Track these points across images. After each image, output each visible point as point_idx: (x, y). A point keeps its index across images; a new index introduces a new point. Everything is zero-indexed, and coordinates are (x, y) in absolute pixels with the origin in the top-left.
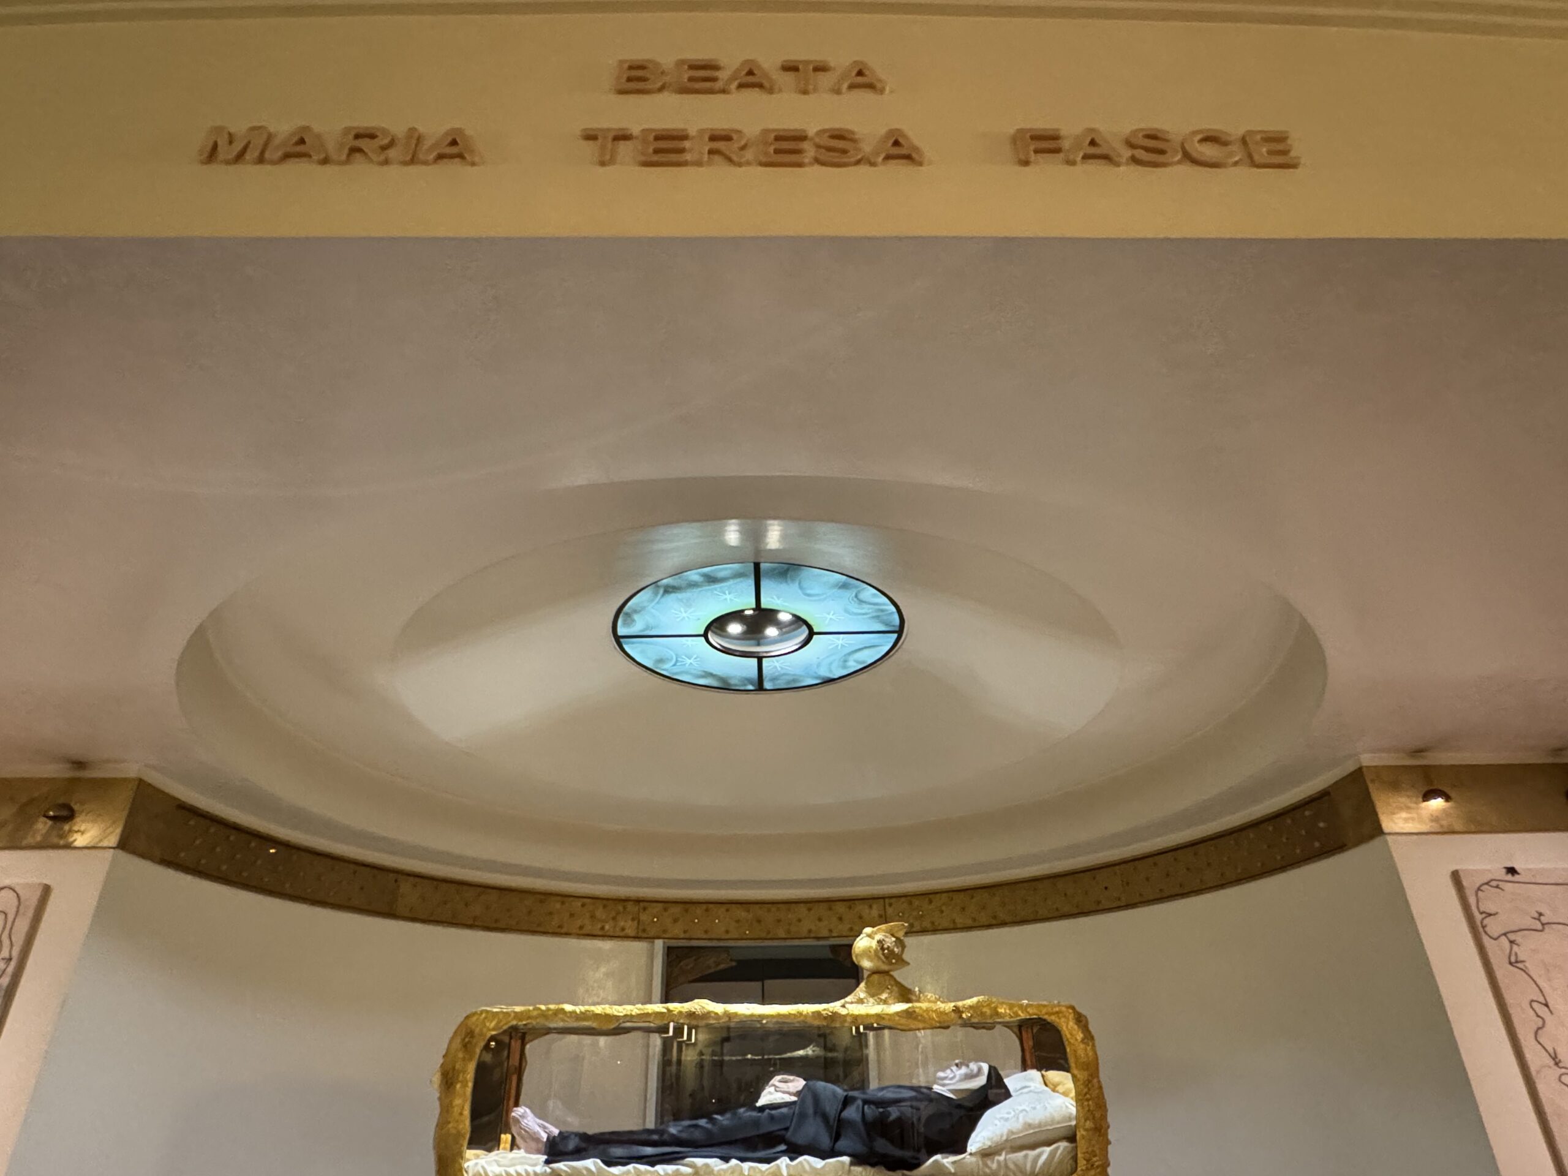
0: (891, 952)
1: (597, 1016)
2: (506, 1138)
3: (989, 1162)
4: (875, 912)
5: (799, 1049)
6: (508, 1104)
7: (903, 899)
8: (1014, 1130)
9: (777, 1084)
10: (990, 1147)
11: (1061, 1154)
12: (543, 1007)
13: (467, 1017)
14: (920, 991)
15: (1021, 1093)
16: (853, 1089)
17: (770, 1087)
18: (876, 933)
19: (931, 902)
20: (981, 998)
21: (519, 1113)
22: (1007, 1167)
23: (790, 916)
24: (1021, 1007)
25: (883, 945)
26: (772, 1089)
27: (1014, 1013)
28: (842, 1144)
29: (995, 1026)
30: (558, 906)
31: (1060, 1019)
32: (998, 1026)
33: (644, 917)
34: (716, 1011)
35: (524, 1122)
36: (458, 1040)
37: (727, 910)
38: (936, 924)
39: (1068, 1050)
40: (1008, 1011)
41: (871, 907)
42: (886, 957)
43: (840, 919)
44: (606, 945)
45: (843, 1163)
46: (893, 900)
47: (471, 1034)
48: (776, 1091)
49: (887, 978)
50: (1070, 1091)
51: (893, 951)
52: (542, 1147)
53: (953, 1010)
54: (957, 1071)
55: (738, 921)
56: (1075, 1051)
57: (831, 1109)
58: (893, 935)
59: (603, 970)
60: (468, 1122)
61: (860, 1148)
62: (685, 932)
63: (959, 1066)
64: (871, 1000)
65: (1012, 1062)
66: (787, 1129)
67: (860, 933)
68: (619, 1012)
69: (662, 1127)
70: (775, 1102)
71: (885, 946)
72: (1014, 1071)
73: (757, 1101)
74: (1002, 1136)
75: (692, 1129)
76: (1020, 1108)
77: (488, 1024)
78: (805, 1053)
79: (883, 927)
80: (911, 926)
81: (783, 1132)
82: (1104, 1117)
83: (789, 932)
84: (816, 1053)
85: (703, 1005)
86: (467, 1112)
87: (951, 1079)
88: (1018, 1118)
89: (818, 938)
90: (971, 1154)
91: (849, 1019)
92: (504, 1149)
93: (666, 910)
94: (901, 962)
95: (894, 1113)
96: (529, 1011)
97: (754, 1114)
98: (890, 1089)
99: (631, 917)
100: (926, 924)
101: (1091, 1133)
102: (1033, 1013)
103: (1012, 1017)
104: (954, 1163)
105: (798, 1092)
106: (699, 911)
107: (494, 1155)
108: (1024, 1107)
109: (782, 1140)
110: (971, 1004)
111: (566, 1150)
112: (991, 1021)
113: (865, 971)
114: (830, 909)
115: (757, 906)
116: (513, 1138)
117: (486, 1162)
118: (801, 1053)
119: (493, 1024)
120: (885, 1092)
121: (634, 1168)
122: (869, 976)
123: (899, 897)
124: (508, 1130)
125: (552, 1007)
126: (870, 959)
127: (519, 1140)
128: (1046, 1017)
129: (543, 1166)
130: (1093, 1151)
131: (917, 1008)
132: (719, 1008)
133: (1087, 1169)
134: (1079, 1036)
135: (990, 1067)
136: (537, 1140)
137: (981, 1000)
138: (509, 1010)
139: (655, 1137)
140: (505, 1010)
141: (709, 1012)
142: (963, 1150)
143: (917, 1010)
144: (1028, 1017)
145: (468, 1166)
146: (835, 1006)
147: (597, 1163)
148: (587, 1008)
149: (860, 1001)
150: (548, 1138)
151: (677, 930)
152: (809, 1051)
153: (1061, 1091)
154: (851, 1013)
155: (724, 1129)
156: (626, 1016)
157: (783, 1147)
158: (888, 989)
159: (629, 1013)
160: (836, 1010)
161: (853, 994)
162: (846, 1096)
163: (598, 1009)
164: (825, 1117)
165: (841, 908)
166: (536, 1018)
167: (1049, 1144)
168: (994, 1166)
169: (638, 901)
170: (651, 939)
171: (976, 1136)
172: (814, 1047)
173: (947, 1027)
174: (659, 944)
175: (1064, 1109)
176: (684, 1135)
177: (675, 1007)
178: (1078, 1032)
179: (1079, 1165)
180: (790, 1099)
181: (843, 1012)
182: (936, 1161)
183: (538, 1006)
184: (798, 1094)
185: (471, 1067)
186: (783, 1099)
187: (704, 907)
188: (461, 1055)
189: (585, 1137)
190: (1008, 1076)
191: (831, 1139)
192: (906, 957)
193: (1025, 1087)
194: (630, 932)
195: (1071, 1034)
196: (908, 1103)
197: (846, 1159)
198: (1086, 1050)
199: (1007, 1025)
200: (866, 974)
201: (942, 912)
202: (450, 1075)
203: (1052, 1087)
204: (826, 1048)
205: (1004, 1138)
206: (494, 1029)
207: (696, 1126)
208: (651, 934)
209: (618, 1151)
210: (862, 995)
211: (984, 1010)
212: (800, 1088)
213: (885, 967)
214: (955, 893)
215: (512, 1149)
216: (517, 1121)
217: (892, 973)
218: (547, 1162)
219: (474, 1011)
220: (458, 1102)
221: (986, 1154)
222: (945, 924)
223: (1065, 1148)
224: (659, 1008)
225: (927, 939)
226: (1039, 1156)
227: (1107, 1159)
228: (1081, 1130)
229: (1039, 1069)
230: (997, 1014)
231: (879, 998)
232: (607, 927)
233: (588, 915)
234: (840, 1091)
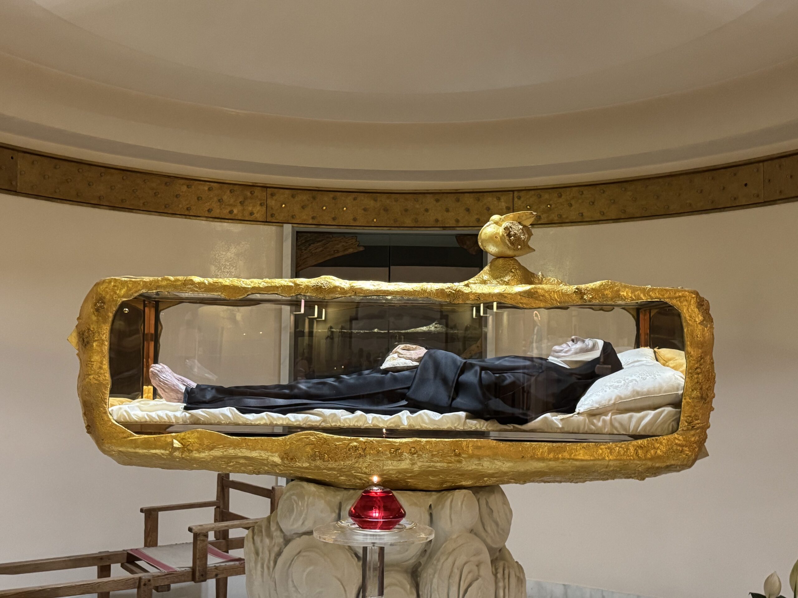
0: (518, 239)
1: (225, 288)
2: (148, 389)
3: (595, 421)
4: (503, 205)
5: (423, 326)
6: (148, 362)
7: (532, 192)
8: (623, 396)
9: (401, 351)
10: (598, 408)
11: (664, 417)
12: (172, 278)
13: (97, 285)
14: (543, 275)
15: (633, 366)
16: (471, 358)
17: (393, 354)
18: (503, 221)
19: (560, 196)
20: (604, 282)
21: (157, 369)
22: (611, 424)
23: (417, 206)
24: (644, 291)
25: (510, 232)
26: (396, 355)
27: (635, 296)
28: (459, 401)
29: (614, 308)
30: (184, 188)
31: (681, 302)
32: (616, 309)
33: (272, 202)
34: (342, 286)
35: (162, 376)
36: (90, 305)
37: (355, 199)
38: (564, 216)
39: (685, 330)
40: (630, 295)
41: (499, 199)
42: (512, 243)
43: (468, 210)
44: (235, 228)
45: (459, 417)
46: (522, 194)
47: (101, 300)
48: (399, 357)
49: (512, 262)
50: (681, 365)
51: (519, 238)
52: (181, 396)
53: (575, 292)
54: (572, 345)
55: (365, 210)
56: (692, 332)
57: (451, 375)
58: (520, 223)
59: (233, 250)
60: (108, 375)
61: (475, 405)
62: (313, 218)
63: (575, 341)
64: (495, 282)
65: (626, 341)
66: (408, 388)
67: (488, 220)
68: (246, 284)
69: (293, 383)
70: (398, 365)
71: (512, 233)
72: (627, 347)
73: (381, 365)
74: (610, 400)
75: (320, 386)
76: (630, 379)
77: (118, 292)
78: (427, 329)
79: (511, 215)
80: (538, 217)
81: (406, 391)
82: (711, 388)
83: (416, 221)
84: (438, 329)
85: (330, 281)
86: (106, 366)
87: (566, 352)
88: (627, 386)
89: (444, 228)
90: (578, 414)
91: (472, 297)
92: (148, 397)
93: (293, 196)
94: (526, 247)
95: (509, 378)
96: (158, 281)
97: (379, 375)
98: (507, 358)
99: (259, 203)
100: (554, 217)
101: (696, 401)
102: (655, 296)
103: (633, 300)
104: (562, 420)
105: (419, 358)
106: (326, 198)
107: (136, 403)
108: (634, 377)
109: (403, 397)
110: (594, 287)
111: (204, 400)
112: (610, 303)
113: (489, 255)
114: (458, 200)
115: (385, 196)
116: (155, 390)
117: (128, 407)
118: (425, 329)
119: (123, 292)
120: (500, 361)
121: (267, 414)
122: (494, 260)
123: (527, 190)
124: (149, 383)
125: (180, 278)
126: (496, 244)
127: (159, 391)
128: (667, 300)
129: (183, 412)
130: (696, 415)
131: (539, 289)
132: (345, 284)
133: (688, 429)
134: (699, 318)
135: (605, 343)
136: (177, 391)
137: (604, 284)
138: (138, 280)
139: (287, 391)
140: (133, 280)
141: (336, 287)
142: (572, 410)
143: (539, 291)
144: (649, 300)
145: (112, 410)
146: (459, 286)
147: (233, 410)
148: (215, 280)
149: (484, 282)
150: (186, 389)
151: (305, 216)
152: (432, 328)
153: (671, 365)
154: (474, 291)
155: (351, 387)
156: (254, 288)
157: (404, 403)
158: (512, 272)
159: (257, 285)
160: (459, 288)
161: (477, 276)
162: (465, 363)
163: (227, 281)
164: (445, 381)
165: (469, 200)
166: (165, 287)
167: (655, 409)
168: (600, 424)
169: (265, 187)
170: (281, 223)
171: (585, 400)
172: (436, 324)
173: (566, 308)
174: (288, 228)
175: (674, 379)
176: (313, 391)
177: (303, 281)
178: (698, 315)
179: (680, 426)
180: (412, 363)
181: (466, 290)
182: (546, 418)
183: (166, 277)
184: (420, 360)
185: (106, 329)
186: (405, 363)
187: (332, 195)
188: (94, 318)
189: (220, 390)
190: (620, 352)
191: (449, 399)
192: (530, 244)
193: (638, 361)
194: (258, 216)
195: (691, 317)
196: (521, 371)
197: (462, 414)
198: (704, 330)
199: (625, 308)
200: (490, 258)
201: (571, 205)
202: (86, 334)
203: (662, 361)
204: (447, 326)
205: (612, 402)
206: (123, 297)
207: (324, 384)
208: (281, 219)
209: (252, 402)
210: (486, 277)
211: (606, 292)
212: (422, 355)
213: (510, 253)
214: (586, 187)
215: (154, 399)
216: (155, 375)
217: (516, 258)
218: (186, 409)
219: (103, 279)
220: (96, 358)
221: (593, 414)
222: (574, 216)
223: (669, 412)
224: (286, 282)
225: (552, 231)
226: (642, 418)
227: (708, 422)
228: (687, 397)
229: (652, 347)
230: (619, 297)
231: (502, 280)
232: (235, 211)
233: (216, 199)
234: (460, 360)
